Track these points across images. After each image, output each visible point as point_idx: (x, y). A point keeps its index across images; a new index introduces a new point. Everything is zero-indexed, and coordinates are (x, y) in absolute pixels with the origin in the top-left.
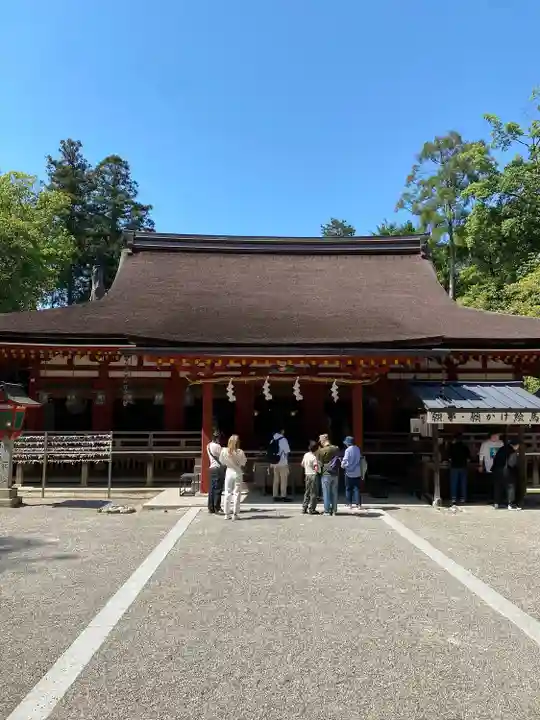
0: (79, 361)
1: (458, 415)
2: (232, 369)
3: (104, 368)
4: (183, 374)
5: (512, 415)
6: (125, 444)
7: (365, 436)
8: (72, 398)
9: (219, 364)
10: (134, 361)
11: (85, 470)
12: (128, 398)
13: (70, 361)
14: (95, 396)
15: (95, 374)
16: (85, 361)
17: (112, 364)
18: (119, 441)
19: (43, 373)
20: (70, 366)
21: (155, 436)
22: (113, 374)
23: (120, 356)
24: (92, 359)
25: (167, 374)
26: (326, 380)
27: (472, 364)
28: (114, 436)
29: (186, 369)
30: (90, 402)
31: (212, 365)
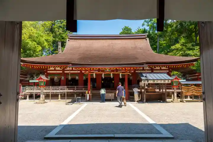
0: (57, 69)
1: (150, 81)
2: (95, 70)
3: (63, 70)
4: (83, 72)
5: (163, 81)
6: (69, 89)
7: (129, 87)
8: (56, 78)
9: (92, 69)
10: (71, 69)
11: (59, 96)
12: (70, 78)
13: (55, 69)
14: (61, 77)
15: (61, 72)
16: (59, 69)
17: (65, 69)
18: (68, 88)
19: (48, 72)
20: (55, 70)
21: (76, 87)
22: (65, 72)
23: (67, 67)
24: (60, 68)
25: (79, 72)
26: (119, 73)
27: (157, 68)
28: (67, 87)
29: (84, 70)
30: (60, 79)
31: (90, 70)
